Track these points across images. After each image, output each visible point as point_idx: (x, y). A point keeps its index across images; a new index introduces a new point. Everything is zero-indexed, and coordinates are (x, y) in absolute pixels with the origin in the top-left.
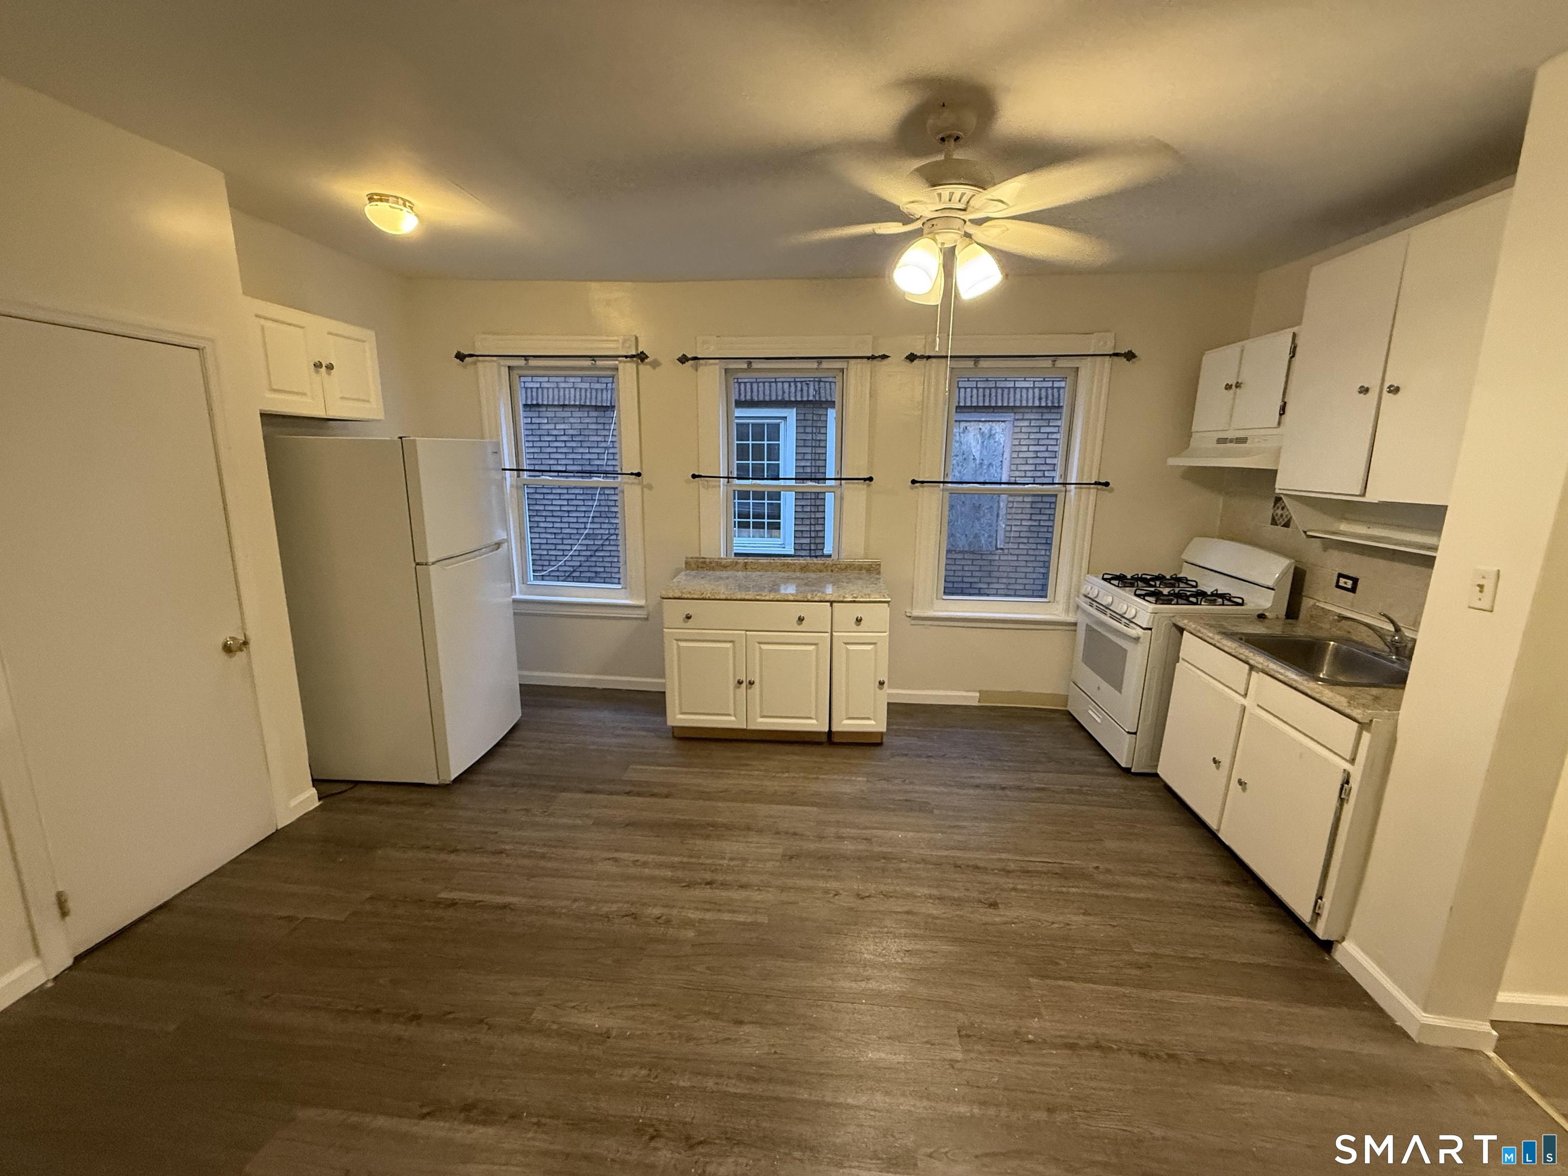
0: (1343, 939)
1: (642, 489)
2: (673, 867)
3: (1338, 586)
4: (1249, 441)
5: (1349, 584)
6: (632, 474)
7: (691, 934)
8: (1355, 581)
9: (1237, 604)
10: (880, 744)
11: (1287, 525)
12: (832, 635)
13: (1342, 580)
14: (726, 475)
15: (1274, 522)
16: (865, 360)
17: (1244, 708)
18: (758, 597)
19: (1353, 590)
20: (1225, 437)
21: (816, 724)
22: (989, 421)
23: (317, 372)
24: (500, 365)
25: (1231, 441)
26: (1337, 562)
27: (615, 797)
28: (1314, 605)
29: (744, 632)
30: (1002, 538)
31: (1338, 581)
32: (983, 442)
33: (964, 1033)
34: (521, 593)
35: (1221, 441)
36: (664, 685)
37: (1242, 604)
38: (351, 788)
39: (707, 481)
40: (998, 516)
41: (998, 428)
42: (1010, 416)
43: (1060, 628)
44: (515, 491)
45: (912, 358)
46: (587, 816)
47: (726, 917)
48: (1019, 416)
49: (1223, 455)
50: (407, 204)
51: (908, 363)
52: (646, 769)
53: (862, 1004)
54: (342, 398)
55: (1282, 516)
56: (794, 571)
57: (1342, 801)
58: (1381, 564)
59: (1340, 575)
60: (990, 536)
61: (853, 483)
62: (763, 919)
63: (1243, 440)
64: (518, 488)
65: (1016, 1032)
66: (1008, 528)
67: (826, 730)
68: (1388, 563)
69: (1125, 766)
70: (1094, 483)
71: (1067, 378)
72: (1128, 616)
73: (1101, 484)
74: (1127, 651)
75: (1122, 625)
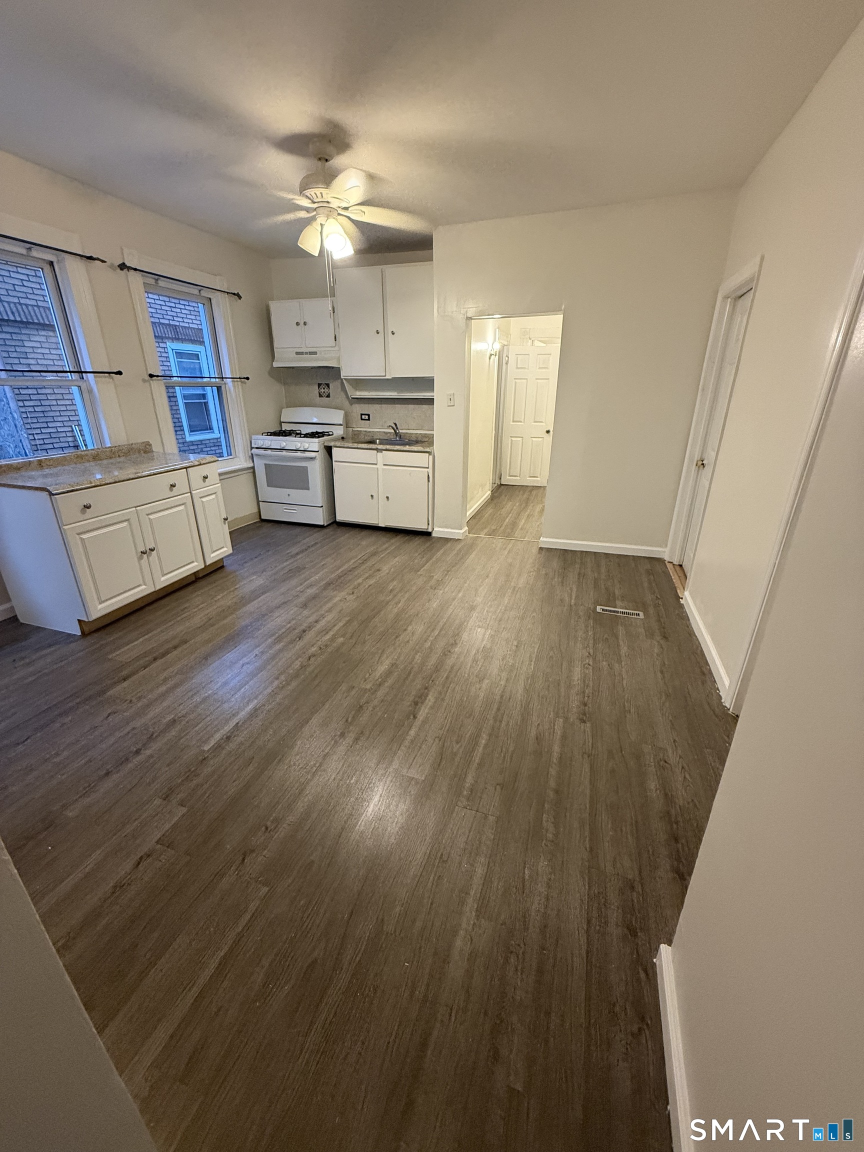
0: (433, 529)
3: (362, 419)
4: (318, 353)
5: (367, 417)
8: (369, 415)
9: (329, 435)
11: (328, 396)
12: (191, 493)
13: (363, 417)
15: (320, 396)
17: (378, 468)
18: (138, 475)
19: (369, 419)
20: (303, 351)
21: (196, 566)
25: (306, 353)
26: (359, 409)
28: (353, 430)
29: (134, 509)
31: (361, 417)
35: (297, 353)
37: (333, 435)
43: (245, 472)
45: (123, 266)
49: (304, 360)
55: (324, 392)
57: (428, 481)
58: (377, 406)
59: (362, 415)
61: (101, 377)
63: (315, 353)
67: (203, 566)
68: (380, 405)
69: (322, 524)
70: (240, 378)
71: (204, 304)
72: (303, 449)
73: (244, 378)
74: (307, 467)
75: (299, 454)
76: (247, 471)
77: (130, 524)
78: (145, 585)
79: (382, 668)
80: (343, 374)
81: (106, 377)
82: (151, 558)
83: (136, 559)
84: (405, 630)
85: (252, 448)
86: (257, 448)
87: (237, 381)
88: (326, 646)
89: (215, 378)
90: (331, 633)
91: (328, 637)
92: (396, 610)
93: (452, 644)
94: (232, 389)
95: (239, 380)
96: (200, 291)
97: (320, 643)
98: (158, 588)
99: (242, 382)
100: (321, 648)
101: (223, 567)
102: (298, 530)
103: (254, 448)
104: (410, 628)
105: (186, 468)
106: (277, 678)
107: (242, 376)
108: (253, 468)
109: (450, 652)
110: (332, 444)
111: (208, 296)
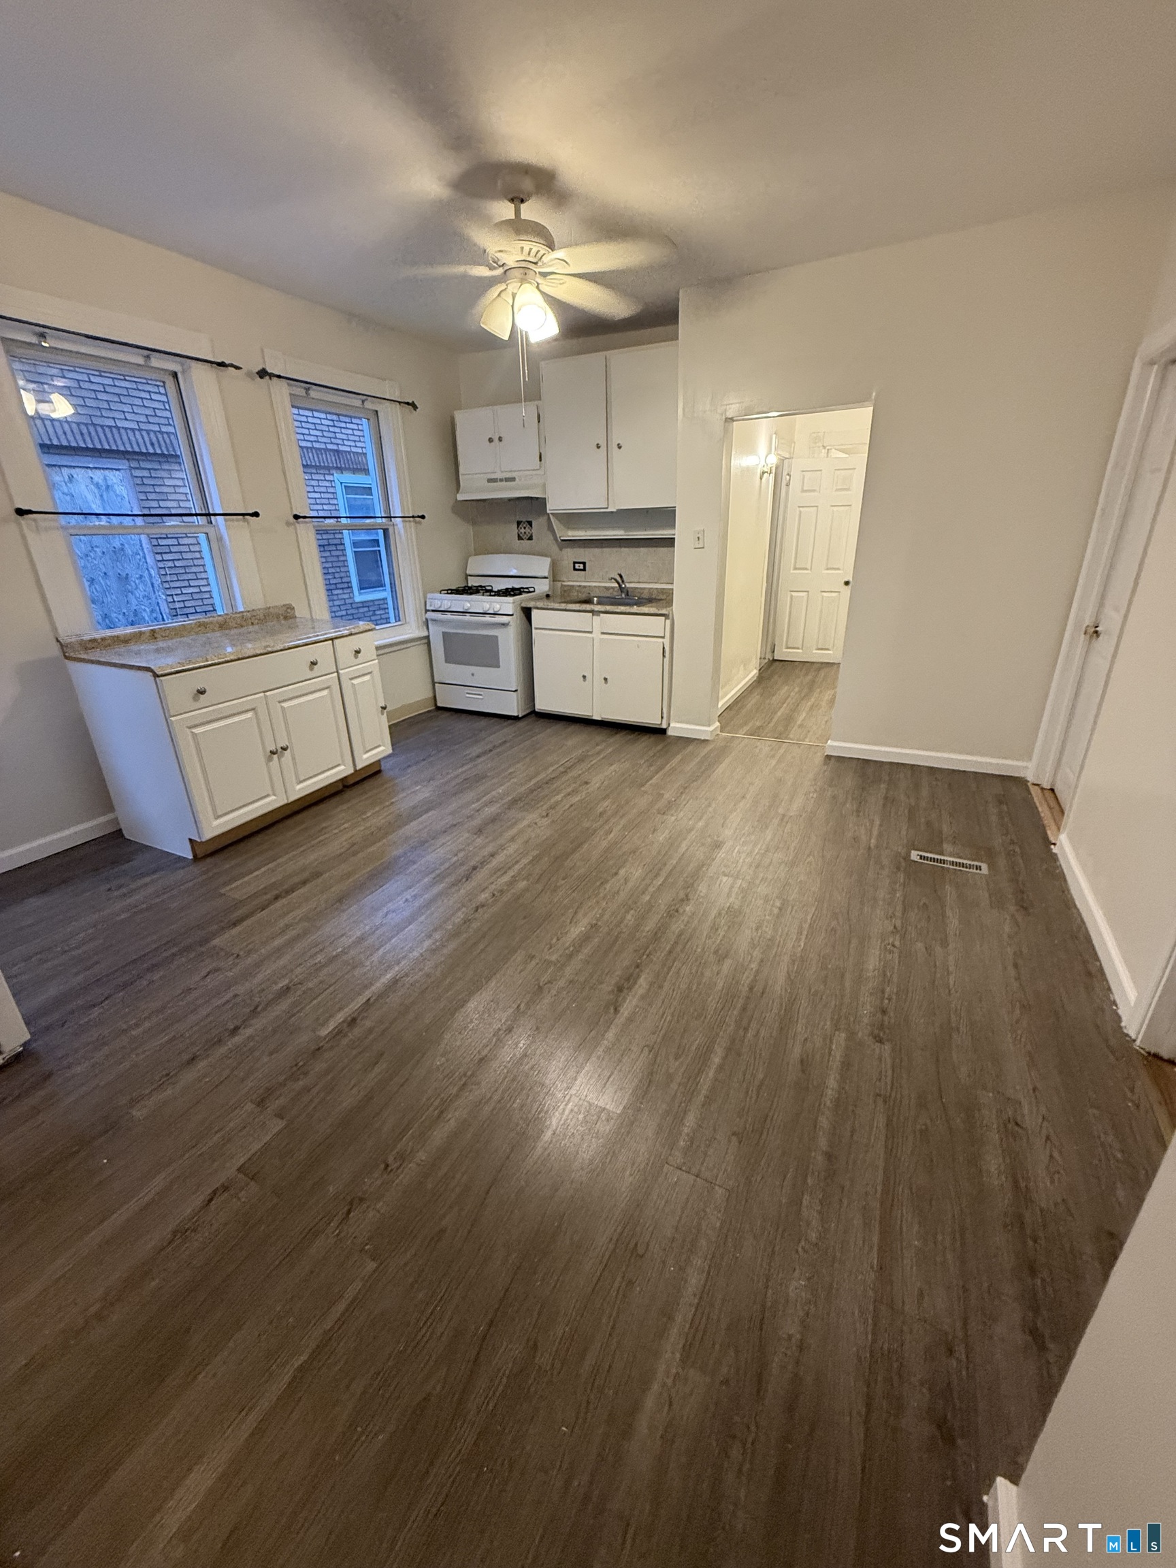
0: (669, 724)
3: (575, 569)
4: (517, 479)
5: (581, 566)
8: (584, 564)
9: (529, 592)
11: (530, 538)
12: (338, 673)
13: (577, 566)
15: (520, 538)
18: (269, 649)
19: (584, 569)
20: (495, 477)
21: (343, 770)
22: (99, 468)
25: (501, 480)
26: (571, 555)
28: (562, 585)
29: (262, 694)
31: (574, 566)
32: (101, 496)
35: (490, 481)
37: (534, 591)
39: (41, 517)
41: (114, 478)
45: (263, 373)
49: (494, 490)
51: (257, 378)
55: (525, 533)
57: (664, 656)
58: (597, 551)
59: (575, 563)
61: (233, 520)
63: (513, 479)
67: (352, 771)
68: (600, 549)
69: (516, 714)
70: (413, 517)
71: (368, 419)
72: (492, 612)
73: (419, 517)
74: (497, 637)
75: (487, 619)
76: (419, 643)
77: (256, 714)
78: (275, 795)
79: (577, 930)
80: (551, 507)
81: (237, 520)
82: (283, 759)
83: (263, 760)
84: (616, 874)
85: (427, 611)
86: (433, 611)
87: (410, 521)
88: (502, 892)
89: (382, 517)
90: (511, 873)
91: (506, 878)
92: (604, 844)
93: (682, 900)
94: (402, 531)
95: (411, 519)
96: (363, 402)
97: (493, 886)
98: (292, 799)
99: (416, 522)
100: (494, 895)
101: (379, 772)
102: (483, 722)
103: (429, 611)
104: (622, 872)
105: (332, 639)
106: (429, 936)
107: (416, 515)
108: (428, 637)
109: (677, 911)
110: (531, 604)
111: (374, 408)
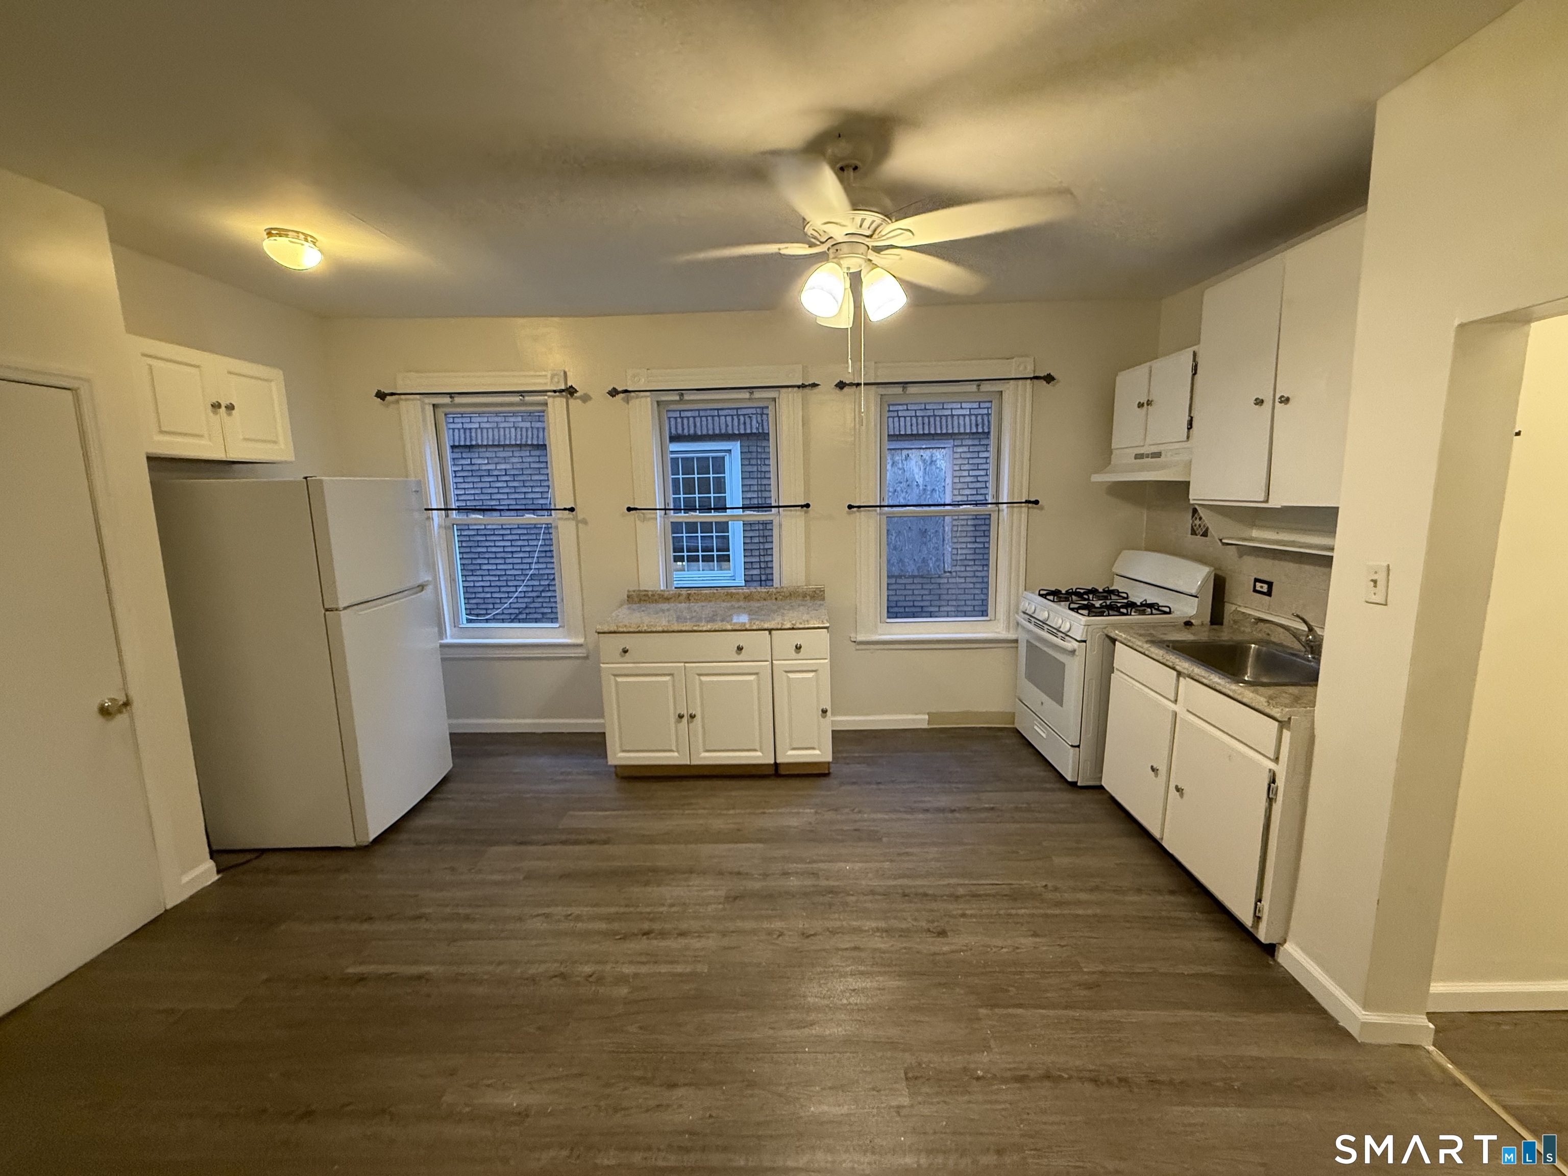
0: (1285, 941)
1: (577, 526)
2: (609, 919)
3: (1255, 591)
4: (1163, 455)
5: (1265, 588)
6: (565, 509)
7: (624, 991)
8: (1270, 584)
9: (1165, 613)
10: (827, 775)
11: (1205, 534)
12: (772, 663)
13: (1258, 585)
14: (663, 507)
15: (1194, 533)
16: (796, 389)
17: (1175, 714)
18: (695, 628)
19: (1269, 593)
20: (1142, 452)
21: (760, 757)
22: (930, 448)
23: (215, 413)
24: (423, 404)
25: (1147, 456)
26: (1252, 568)
27: (550, 847)
28: (1236, 610)
29: (683, 664)
30: (950, 561)
31: (1255, 586)
32: (925, 469)
33: (910, 1075)
34: (452, 637)
35: (1139, 456)
36: (603, 725)
37: (1170, 613)
38: (257, 858)
39: (643, 514)
40: (944, 540)
42: (950, 443)
43: (1002, 645)
44: (443, 532)
45: (841, 385)
46: (517, 870)
47: (664, 969)
48: (957, 443)
49: (1142, 469)
50: (309, 239)
51: (837, 390)
52: (585, 815)
53: (805, 1052)
54: (245, 439)
55: (1200, 526)
56: (738, 600)
57: (1271, 801)
58: (1291, 567)
59: (1256, 580)
60: (938, 560)
61: (791, 510)
62: (703, 968)
63: (1158, 455)
64: (446, 528)
65: (965, 1069)
66: (955, 552)
67: (772, 762)
68: (1297, 565)
69: (1071, 780)
70: (1024, 502)
71: (991, 402)
72: (1063, 631)
73: (1032, 502)
74: (1065, 665)
77: (673, 681)
78: (676, 753)
80: (1196, 495)
82: (691, 725)
83: (672, 720)
87: (1019, 508)
89: (986, 504)
94: (1005, 520)
95: (1022, 505)
96: (979, 386)
98: (694, 762)
99: (1027, 509)
101: (825, 775)
105: (770, 630)
107: (1029, 500)
108: (1016, 641)
110: (1115, 633)
111: (997, 390)
